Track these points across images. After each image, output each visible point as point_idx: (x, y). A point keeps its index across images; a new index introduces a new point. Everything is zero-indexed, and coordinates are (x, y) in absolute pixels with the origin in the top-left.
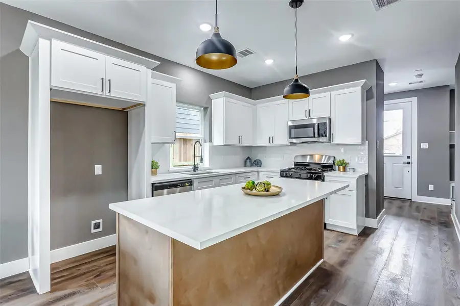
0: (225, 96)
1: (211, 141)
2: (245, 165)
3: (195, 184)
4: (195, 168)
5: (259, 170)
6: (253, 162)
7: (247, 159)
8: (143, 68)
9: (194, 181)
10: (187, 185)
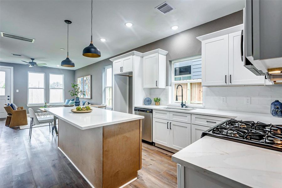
4: (183, 105)
9: (153, 111)
10: (148, 112)
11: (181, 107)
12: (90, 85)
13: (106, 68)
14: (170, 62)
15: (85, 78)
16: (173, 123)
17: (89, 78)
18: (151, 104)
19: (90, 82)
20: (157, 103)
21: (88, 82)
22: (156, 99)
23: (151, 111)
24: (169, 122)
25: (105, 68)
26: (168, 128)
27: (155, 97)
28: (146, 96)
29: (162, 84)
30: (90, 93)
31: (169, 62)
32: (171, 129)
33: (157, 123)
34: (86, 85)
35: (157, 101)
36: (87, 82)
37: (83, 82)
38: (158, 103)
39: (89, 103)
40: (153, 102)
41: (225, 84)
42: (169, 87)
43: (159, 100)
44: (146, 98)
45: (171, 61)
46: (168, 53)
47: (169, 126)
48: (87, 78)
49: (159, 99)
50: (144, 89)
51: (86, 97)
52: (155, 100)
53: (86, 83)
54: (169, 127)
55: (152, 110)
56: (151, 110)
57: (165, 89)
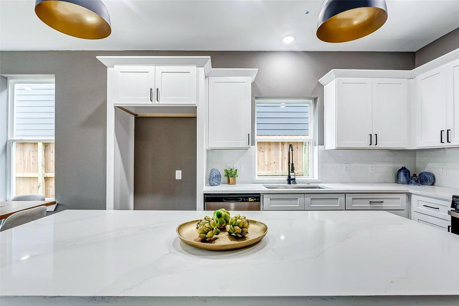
0: (338, 76)
1: (322, 143)
2: (397, 180)
3: (266, 201)
4: (290, 180)
5: (410, 191)
6: (411, 175)
7: (399, 171)
8: (193, 69)
10: (251, 200)
18: (220, 182)
31: (255, 99)
49: (234, 170)
55: (259, 194)
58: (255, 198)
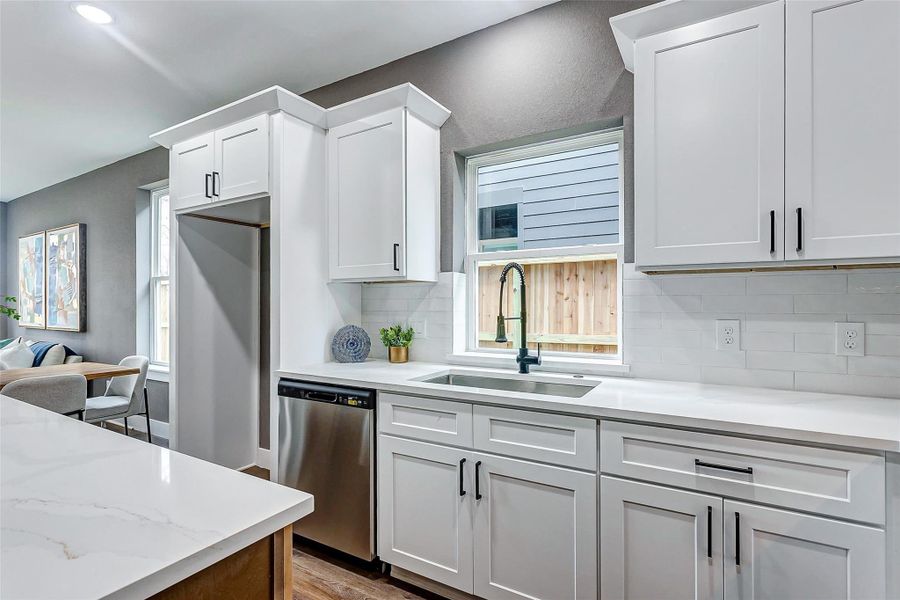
3: (381, 407)
9: (380, 397)
10: (353, 403)
11: (517, 372)
12: (76, 271)
13: (154, 194)
14: (458, 157)
15: (53, 239)
16: (491, 463)
17: (70, 237)
18: (366, 355)
19: (76, 253)
20: (398, 352)
21: (69, 254)
22: (391, 333)
23: (369, 398)
24: (472, 457)
25: (149, 192)
26: (462, 493)
27: (388, 324)
28: (344, 318)
29: (422, 263)
30: (76, 304)
31: (452, 159)
32: (478, 497)
33: (400, 462)
34: (59, 268)
35: (398, 344)
36: (63, 253)
37: (46, 256)
38: (403, 350)
39: (69, 352)
40: (378, 345)
41: (768, 257)
42: (456, 275)
43: (409, 337)
44: (343, 325)
45: (461, 158)
46: (450, 119)
47: (471, 481)
48: (61, 237)
49: (404, 330)
50: (333, 284)
51: (60, 323)
52: (386, 339)
53: (61, 261)
54: (470, 486)
55: (373, 392)
56: (367, 394)
57: (435, 283)
58: (360, 398)
